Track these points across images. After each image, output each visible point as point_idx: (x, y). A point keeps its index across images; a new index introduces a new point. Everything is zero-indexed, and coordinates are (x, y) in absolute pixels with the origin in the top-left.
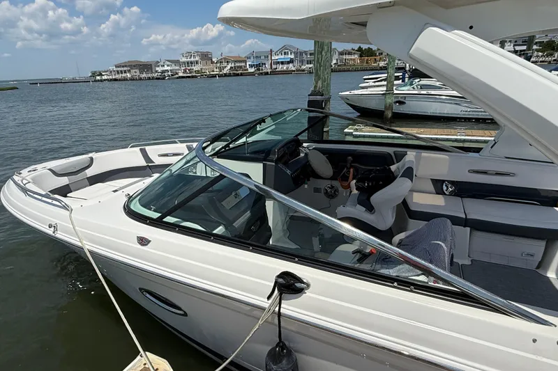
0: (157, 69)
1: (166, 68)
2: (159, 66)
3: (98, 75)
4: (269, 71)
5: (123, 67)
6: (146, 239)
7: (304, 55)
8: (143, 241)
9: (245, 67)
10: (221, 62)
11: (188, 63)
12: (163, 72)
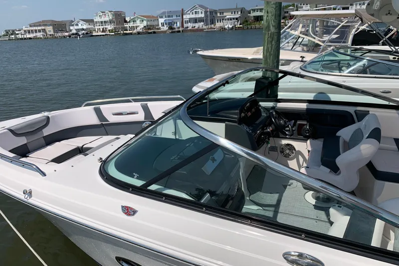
0: (71, 28)
1: (80, 27)
2: (73, 25)
3: (12, 34)
4: (181, 29)
5: (37, 26)
6: (131, 209)
7: (213, 13)
8: (129, 211)
9: (158, 25)
10: (134, 22)
11: (102, 22)
12: (78, 30)
